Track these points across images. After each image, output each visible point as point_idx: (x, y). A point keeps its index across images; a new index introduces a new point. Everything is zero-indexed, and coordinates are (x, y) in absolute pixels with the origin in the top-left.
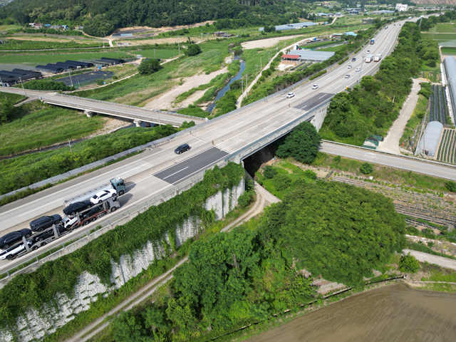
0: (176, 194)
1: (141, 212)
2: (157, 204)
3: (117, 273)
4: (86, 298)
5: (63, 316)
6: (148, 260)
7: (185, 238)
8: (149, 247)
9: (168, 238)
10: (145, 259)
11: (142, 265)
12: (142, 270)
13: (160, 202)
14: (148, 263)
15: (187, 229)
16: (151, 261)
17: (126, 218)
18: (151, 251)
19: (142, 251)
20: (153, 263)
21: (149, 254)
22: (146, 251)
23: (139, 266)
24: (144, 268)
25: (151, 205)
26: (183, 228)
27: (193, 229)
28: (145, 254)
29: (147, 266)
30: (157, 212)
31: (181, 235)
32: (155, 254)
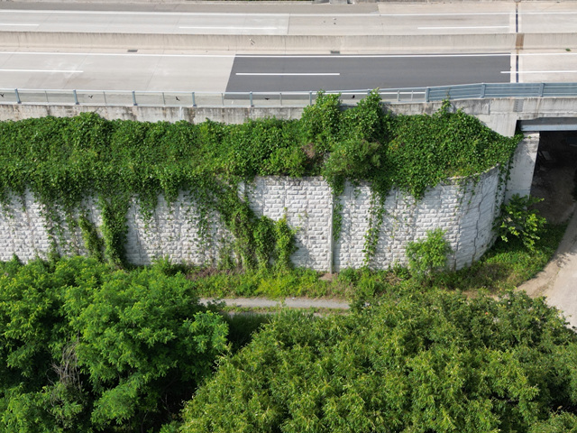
0: (180, 117)
1: (57, 114)
6: (32, 242)
7: (164, 252)
8: (35, 211)
9: (101, 220)
10: (23, 236)
11: (14, 246)
12: (12, 258)
13: (123, 115)
14: (31, 250)
15: (174, 231)
16: (41, 251)
17: (7, 105)
18: (41, 224)
19: (13, 211)
20: (48, 260)
21: (35, 229)
22: (24, 215)
23: (5, 244)
24: (20, 257)
25: (90, 110)
26: (157, 219)
27: (197, 243)
28: (22, 224)
29: (30, 257)
30: (89, 135)
31: (151, 238)
32: (55, 240)
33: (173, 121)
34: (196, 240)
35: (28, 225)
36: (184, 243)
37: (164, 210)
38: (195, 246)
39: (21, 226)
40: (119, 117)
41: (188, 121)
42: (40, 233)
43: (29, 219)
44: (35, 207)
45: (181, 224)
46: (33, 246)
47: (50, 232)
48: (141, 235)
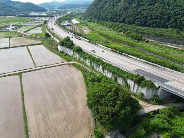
1: (116, 66)
2: (120, 68)
3: (105, 72)
4: (100, 70)
5: (97, 69)
9: (115, 76)
17: (114, 64)
19: (110, 73)
23: (108, 75)
30: (118, 69)
37: (120, 78)
38: (122, 83)
41: (126, 71)
46: (110, 77)
48: (118, 80)
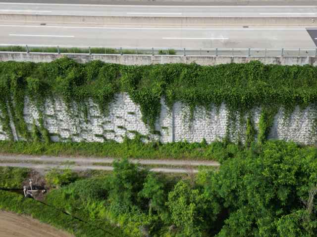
0: (307, 62)
3: (166, 121)
4: (121, 127)
5: (91, 130)
6: (216, 132)
7: (289, 137)
8: (223, 115)
9: (258, 120)
10: (212, 129)
11: (205, 134)
12: (202, 140)
13: (274, 61)
14: (214, 136)
15: (298, 126)
16: (219, 137)
17: (210, 57)
18: (223, 122)
19: (210, 115)
20: (222, 141)
21: (220, 125)
22: (216, 117)
23: (200, 133)
24: (206, 140)
25: (256, 59)
26: (290, 119)
27: (309, 132)
28: (213, 122)
29: (212, 140)
30: (258, 73)
31: (284, 130)
32: (229, 130)
33: (301, 64)
34: (309, 131)
35: (216, 122)
36: (302, 132)
37: (296, 114)
38: (307, 134)
39: (212, 123)
40: (271, 63)
41: (310, 64)
42: (222, 127)
43: (218, 119)
44: (224, 113)
45: (303, 122)
46: (215, 134)
47: (228, 126)
48: (279, 128)
